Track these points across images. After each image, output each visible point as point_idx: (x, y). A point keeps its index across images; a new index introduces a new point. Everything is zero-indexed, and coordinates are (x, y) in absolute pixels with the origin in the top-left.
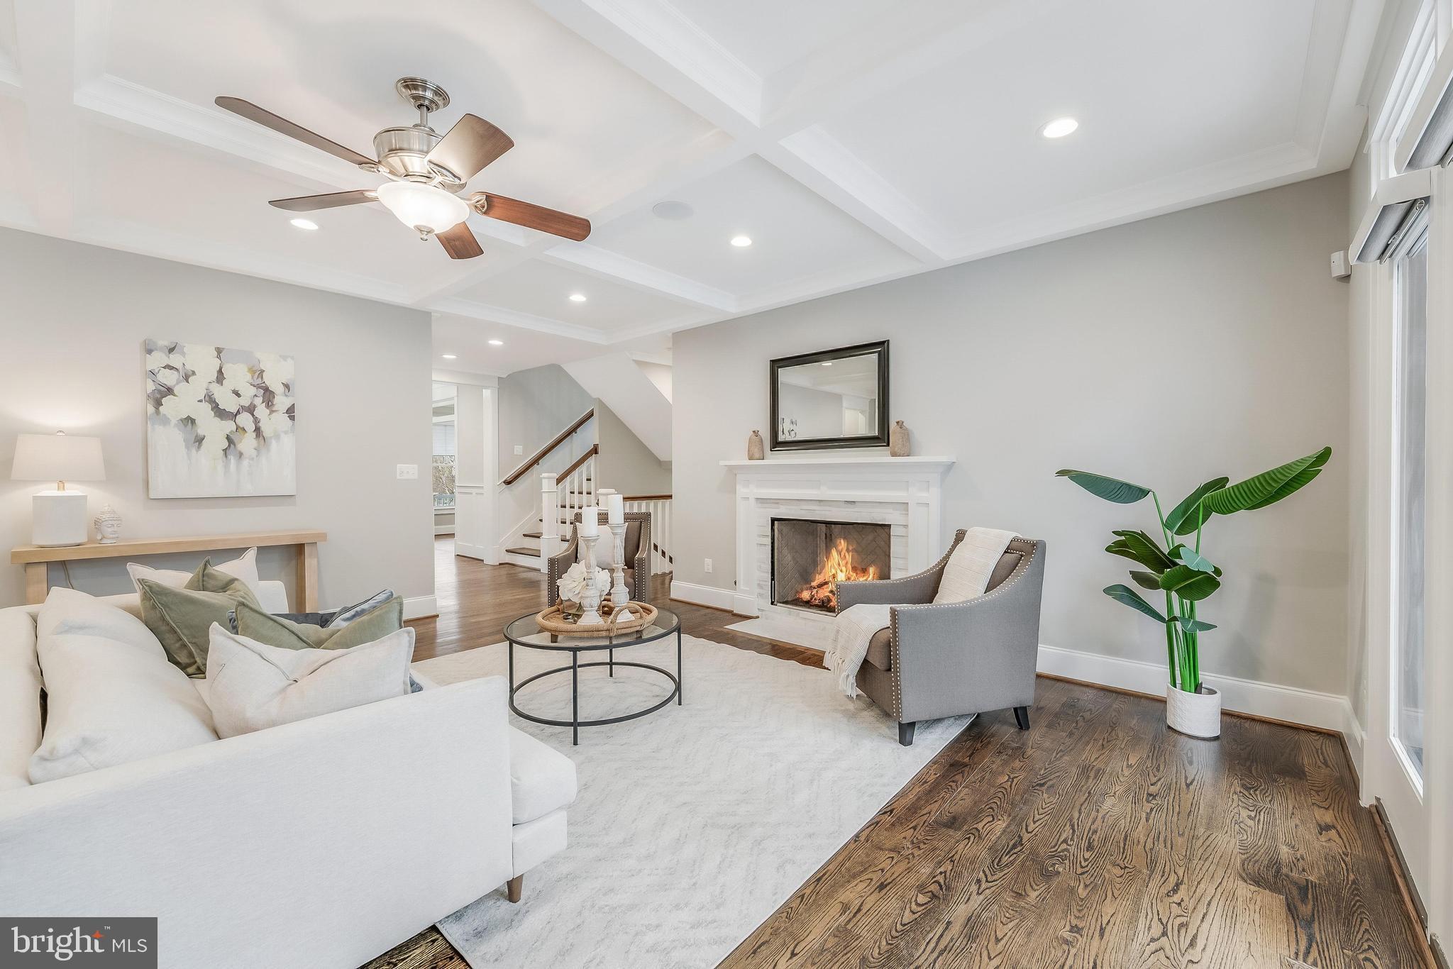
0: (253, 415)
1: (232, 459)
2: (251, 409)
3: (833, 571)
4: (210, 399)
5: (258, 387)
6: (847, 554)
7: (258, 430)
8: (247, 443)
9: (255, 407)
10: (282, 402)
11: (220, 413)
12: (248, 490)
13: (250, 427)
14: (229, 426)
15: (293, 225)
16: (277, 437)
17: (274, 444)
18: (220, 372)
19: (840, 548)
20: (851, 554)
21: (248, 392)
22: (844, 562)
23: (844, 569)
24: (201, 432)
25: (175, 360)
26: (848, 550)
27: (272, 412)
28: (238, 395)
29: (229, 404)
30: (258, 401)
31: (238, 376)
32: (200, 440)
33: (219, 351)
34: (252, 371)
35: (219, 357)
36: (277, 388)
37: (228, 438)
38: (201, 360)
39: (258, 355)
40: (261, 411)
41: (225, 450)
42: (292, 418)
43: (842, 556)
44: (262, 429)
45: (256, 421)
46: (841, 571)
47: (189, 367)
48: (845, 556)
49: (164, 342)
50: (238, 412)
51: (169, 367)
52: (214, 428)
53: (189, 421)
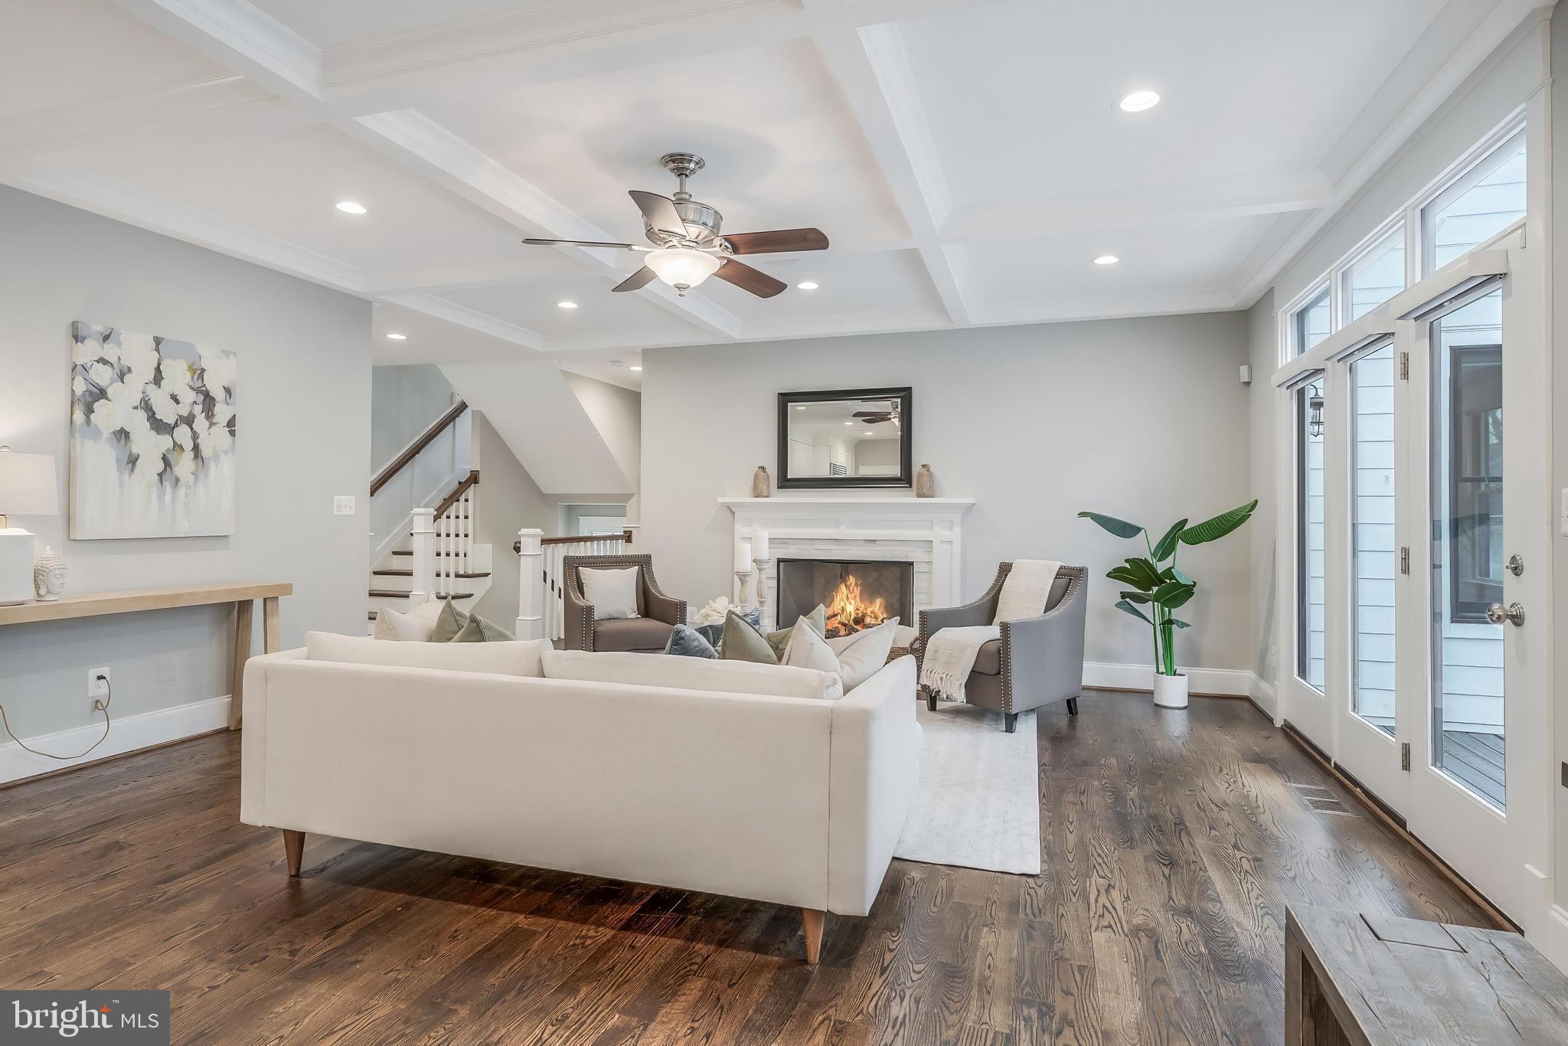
0: (192, 429)
1: (168, 485)
2: (189, 420)
3: (842, 604)
4: (146, 406)
5: (198, 391)
6: (855, 589)
7: (196, 448)
8: (184, 465)
9: (194, 417)
10: (222, 412)
11: (159, 426)
12: (184, 528)
13: (188, 445)
14: (165, 442)
15: (340, 210)
16: (216, 458)
17: (213, 465)
18: (158, 370)
19: (849, 583)
20: (859, 588)
21: (188, 397)
22: (853, 595)
23: (853, 602)
24: (135, 450)
25: (110, 352)
26: (856, 585)
27: (212, 424)
28: (177, 402)
29: (167, 413)
30: (198, 409)
31: (177, 377)
32: (133, 460)
33: (158, 341)
34: (192, 369)
35: (157, 350)
36: (218, 394)
37: (164, 458)
38: (138, 355)
39: (201, 349)
40: (200, 423)
41: (160, 475)
42: (232, 433)
43: (851, 590)
44: (201, 447)
45: (195, 436)
46: (850, 603)
47: (125, 362)
48: (853, 590)
49: (98, 328)
50: (176, 425)
51: (102, 361)
52: (149, 445)
53: (123, 435)
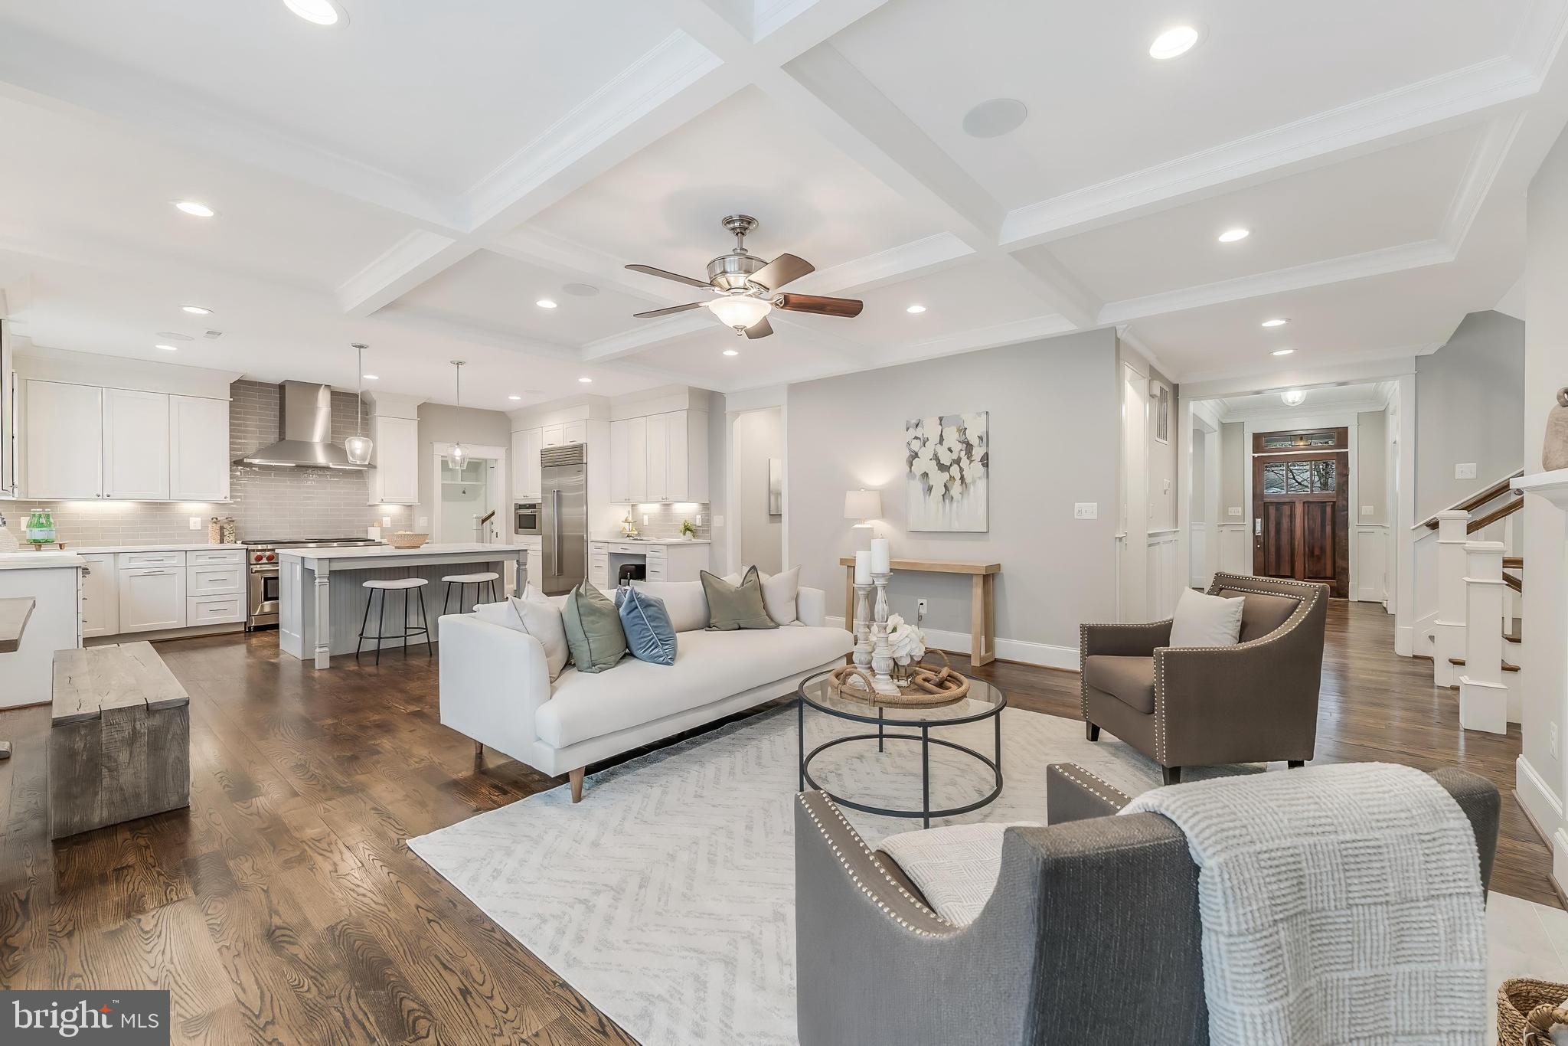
0: (959, 466)
1: (947, 501)
2: (958, 461)
4: (936, 458)
5: (962, 442)
7: (962, 478)
8: (956, 489)
9: (961, 459)
10: (978, 452)
11: (943, 468)
12: (956, 527)
13: (958, 476)
14: (946, 476)
16: (974, 482)
17: (972, 489)
18: (941, 436)
21: (957, 447)
24: (931, 483)
25: (919, 433)
27: (971, 462)
28: (951, 451)
29: (946, 460)
30: (963, 453)
31: (952, 437)
32: (930, 489)
33: (941, 419)
34: (959, 430)
35: (941, 424)
36: (974, 441)
37: (945, 486)
38: (931, 430)
39: (964, 417)
40: (964, 462)
41: (943, 495)
42: (986, 465)
44: (965, 477)
45: (961, 470)
47: (926, 436)
49: (914, 421)
50: (951, 465)
51: (916, 438)
52: (938, 479)
53: (925, 475)
